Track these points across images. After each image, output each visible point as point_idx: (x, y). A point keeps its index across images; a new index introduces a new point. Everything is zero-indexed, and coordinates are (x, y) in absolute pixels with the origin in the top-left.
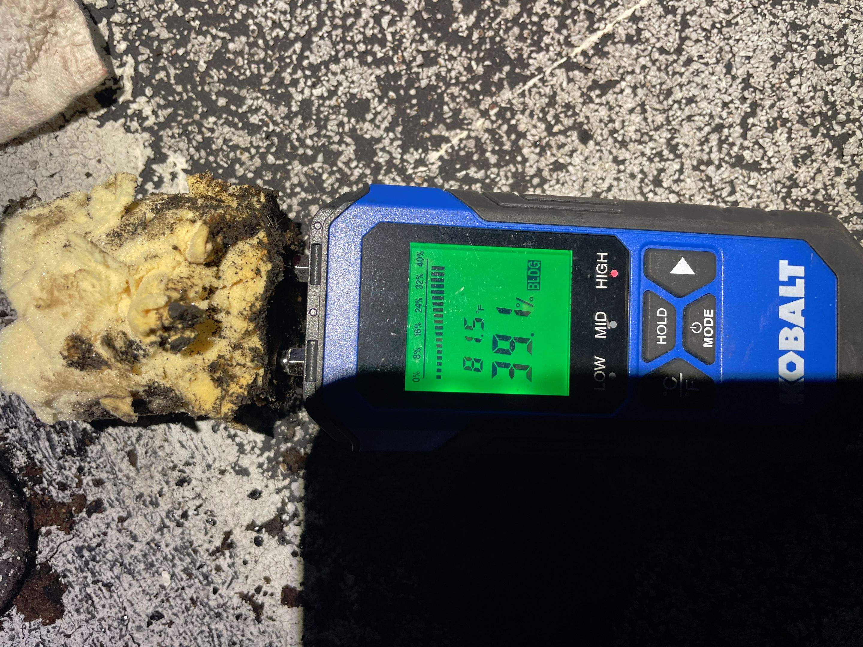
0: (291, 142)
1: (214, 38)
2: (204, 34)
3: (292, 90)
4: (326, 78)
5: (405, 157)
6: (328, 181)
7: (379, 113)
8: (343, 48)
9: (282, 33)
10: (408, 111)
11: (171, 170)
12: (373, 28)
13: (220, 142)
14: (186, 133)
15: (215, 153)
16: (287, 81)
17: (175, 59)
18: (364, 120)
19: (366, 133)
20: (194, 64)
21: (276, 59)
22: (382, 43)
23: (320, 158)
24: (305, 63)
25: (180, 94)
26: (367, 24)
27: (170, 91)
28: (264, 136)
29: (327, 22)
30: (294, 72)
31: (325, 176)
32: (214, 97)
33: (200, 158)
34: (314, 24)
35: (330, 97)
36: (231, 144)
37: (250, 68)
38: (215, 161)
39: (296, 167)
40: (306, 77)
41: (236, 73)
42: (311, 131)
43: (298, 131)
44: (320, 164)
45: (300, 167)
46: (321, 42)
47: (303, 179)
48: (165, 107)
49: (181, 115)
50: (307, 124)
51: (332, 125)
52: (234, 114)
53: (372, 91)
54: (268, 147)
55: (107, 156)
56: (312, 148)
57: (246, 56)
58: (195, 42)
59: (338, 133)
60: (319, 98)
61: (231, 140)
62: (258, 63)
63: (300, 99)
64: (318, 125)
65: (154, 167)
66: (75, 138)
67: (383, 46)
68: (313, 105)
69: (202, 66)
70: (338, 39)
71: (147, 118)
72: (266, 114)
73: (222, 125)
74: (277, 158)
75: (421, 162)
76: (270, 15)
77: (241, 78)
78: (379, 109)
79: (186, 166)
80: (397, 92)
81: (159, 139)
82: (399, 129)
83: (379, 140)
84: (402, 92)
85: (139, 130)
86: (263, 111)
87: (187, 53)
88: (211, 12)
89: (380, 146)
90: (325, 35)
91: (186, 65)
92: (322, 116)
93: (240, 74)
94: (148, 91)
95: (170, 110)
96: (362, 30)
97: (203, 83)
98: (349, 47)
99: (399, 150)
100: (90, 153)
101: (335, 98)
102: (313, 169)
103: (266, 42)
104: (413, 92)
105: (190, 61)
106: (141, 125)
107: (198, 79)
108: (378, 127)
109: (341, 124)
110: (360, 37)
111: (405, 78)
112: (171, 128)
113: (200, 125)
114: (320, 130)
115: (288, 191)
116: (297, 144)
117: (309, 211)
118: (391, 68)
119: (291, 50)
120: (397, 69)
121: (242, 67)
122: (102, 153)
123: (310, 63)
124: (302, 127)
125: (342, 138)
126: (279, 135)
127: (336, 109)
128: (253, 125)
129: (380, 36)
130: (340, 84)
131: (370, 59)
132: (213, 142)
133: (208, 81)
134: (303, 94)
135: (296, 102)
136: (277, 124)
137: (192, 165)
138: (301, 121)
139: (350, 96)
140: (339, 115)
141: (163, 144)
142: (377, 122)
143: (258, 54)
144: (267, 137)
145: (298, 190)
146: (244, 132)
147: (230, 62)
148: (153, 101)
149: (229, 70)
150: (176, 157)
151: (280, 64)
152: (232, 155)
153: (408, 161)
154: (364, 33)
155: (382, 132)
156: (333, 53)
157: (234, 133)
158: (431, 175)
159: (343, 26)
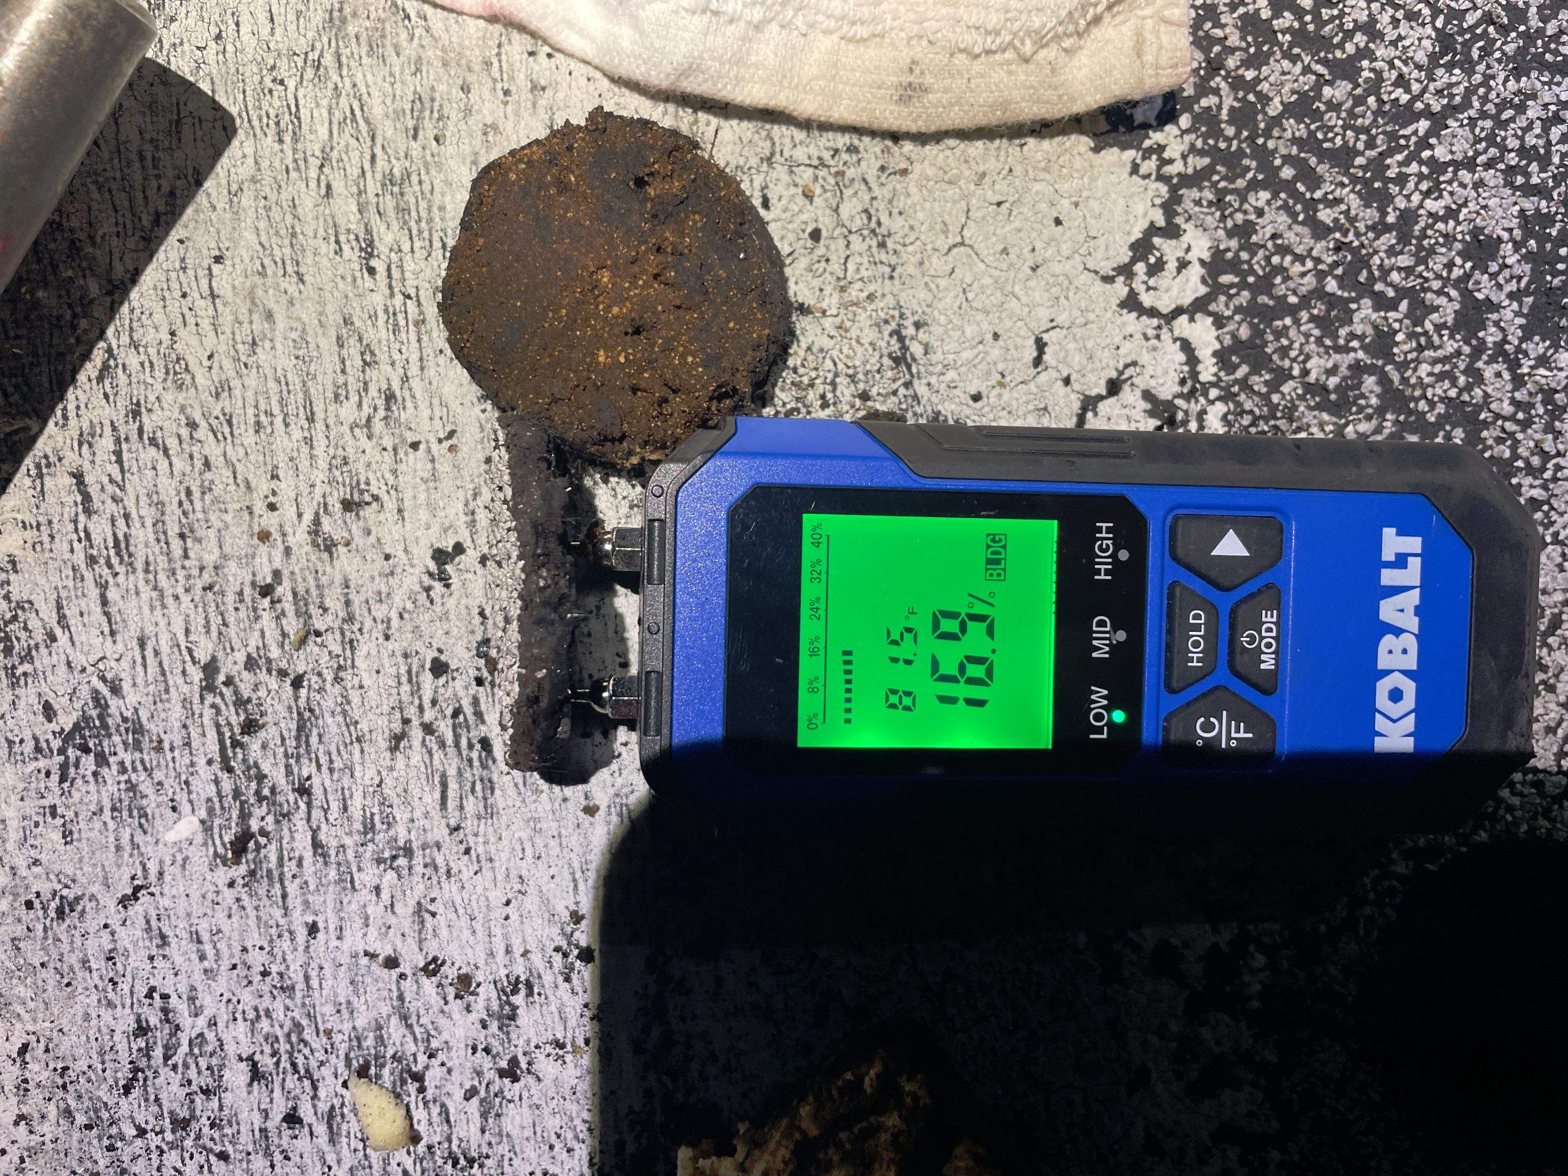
0: (1369, 268)
1: (1307, 70)
2: (1294, 59)
3: (1394, 189)
4: (1449, 188)
5: (1524, 346)
6: (1403, 346)
7: (1507, 266)
8: (1485, 151)
9: (1405, 98)
10: (1549, 278)
11: (1181, 254)
12: (1537, 136)
13: (1269, 231)
14: (1219, 203)
15: (1253, 249)
16: (1391, 173)
17: (1237, 83)
18: (1485, 271)
19: (1479, 290)
20: (1265, 99)
21: (1384, 133)
22: (1545, 161)
23: (1404, 306)
24: (1426, 154)
25: (1229, 140)
26: (1530, 127)
27: (1216, 132)
28: (1331, 245)
29: (1476, 104)
30: (1406, 163)
31: (1400, 337)
32: (1278, 162)
33: (1228, 250)
34: (1458, 100)
35: (1445, 219)
36: (1279, 242)
37: (1344, 136)
38: (1248, 262)
39: (1365, 311)
40: (1421, 177)
41: (1320, 136)
42: (1404, 261)
43: (1382, 255)
44: (1399, 316)
45: (1370, 310)
46: (1460, 131)
47: (1370, 331)
48: (1201, 153)
49: (1219, 173)
50: (1398, 248)
51: (1437, 263)
52: (1298, 197)
53: (1510, 230)
54: (1336, 264)
55: (1091, 202)
56: (1395, 287)
57: (1344, 115)
58: (1278, 68)
59: (1438, 277)
60: (1430, 214)
62: (1358, 131)
63: (1402, 206)
64: (1416, 255)
65: (1157, 241)
66: (1054, 158)
67: (1543, 169)
68: (1417, 222)
69: (1275, 108)
70: (1483, 135)
71: (1171, 161)
72: (1347, 213)
73: (1279, 208)
74: (1341, 287)
75: (1543, 361)
76: (1396, 62)
77: (1326, 145)
78: (1509, 261)
79: (1206, 256)
80: (1541, 245)
81: (1179, 200)
82: (1530, 300)
83: (1496, 307)
84: (1548, 246)
85: (1153, 177)
86: (1343, 207)
87: (1257, 81)
88: (1311, 27)
89: (1495, 316)
90: (1466, 122)
91: (1251, 97)
92: (1425, 243)
93: (1326, 140)
94: (1185, 121)
95: (1207, 161)
97: (1267, 134)
98: (1493, 151)
99: (1519, 333)
100: (1065, 187)
101: (1451, 223)
102: (1386, 318)
103: (1381, 102)
105: (1259, 94)
106: (1159, 168)
107: (1262, 125)
108: (1500, 287)
109: (1450, 265)
110: (1516, 144)
111: (1558, 226)
112: (1201, 189)
113: (1244, 200)
114: (1417, 265)
115: (1341, 342)
116: (1376, 273)
117: (1361, 383)
118: (1544, 203)
119: (1414, 127)
120: (1554, 209)
121: (1331, 129)
122: (1085, 194)
123: (1433, 156)
124: (1391, 252)
125: (1444, 286)
126: (1355, 251)
127: (1449, 238)
128: (1322, 223)
129: (1542, 151)
130: (1465, 204)
131: (1519, 180)
132: (1256, 232)
133: (1276, 133)
134: (1409, 201)
135: (1395, 209)
136: (1358, 235)
137: (1213, 256)
138: (1394, 241)
139: (1475, 227)
140: (1450, 249)
141: (1179, 210)
142: (1501, 279)
143: (1363, 117)
144: (1337, 249)
145: (1355, 344)
146: (1304, 230)
147: (1317, 115)
148: (1187, 138)
149: (1313, 127)
150: (1195, 238)
151: (1389, 142)
152: (1276, 260)
153: (1526, 354)
154: (1522, 139)
155: (1503, 297)
156: (1471, 153)
157: (1290, 228)
158: (1553, 385)
159: (1496, 118)
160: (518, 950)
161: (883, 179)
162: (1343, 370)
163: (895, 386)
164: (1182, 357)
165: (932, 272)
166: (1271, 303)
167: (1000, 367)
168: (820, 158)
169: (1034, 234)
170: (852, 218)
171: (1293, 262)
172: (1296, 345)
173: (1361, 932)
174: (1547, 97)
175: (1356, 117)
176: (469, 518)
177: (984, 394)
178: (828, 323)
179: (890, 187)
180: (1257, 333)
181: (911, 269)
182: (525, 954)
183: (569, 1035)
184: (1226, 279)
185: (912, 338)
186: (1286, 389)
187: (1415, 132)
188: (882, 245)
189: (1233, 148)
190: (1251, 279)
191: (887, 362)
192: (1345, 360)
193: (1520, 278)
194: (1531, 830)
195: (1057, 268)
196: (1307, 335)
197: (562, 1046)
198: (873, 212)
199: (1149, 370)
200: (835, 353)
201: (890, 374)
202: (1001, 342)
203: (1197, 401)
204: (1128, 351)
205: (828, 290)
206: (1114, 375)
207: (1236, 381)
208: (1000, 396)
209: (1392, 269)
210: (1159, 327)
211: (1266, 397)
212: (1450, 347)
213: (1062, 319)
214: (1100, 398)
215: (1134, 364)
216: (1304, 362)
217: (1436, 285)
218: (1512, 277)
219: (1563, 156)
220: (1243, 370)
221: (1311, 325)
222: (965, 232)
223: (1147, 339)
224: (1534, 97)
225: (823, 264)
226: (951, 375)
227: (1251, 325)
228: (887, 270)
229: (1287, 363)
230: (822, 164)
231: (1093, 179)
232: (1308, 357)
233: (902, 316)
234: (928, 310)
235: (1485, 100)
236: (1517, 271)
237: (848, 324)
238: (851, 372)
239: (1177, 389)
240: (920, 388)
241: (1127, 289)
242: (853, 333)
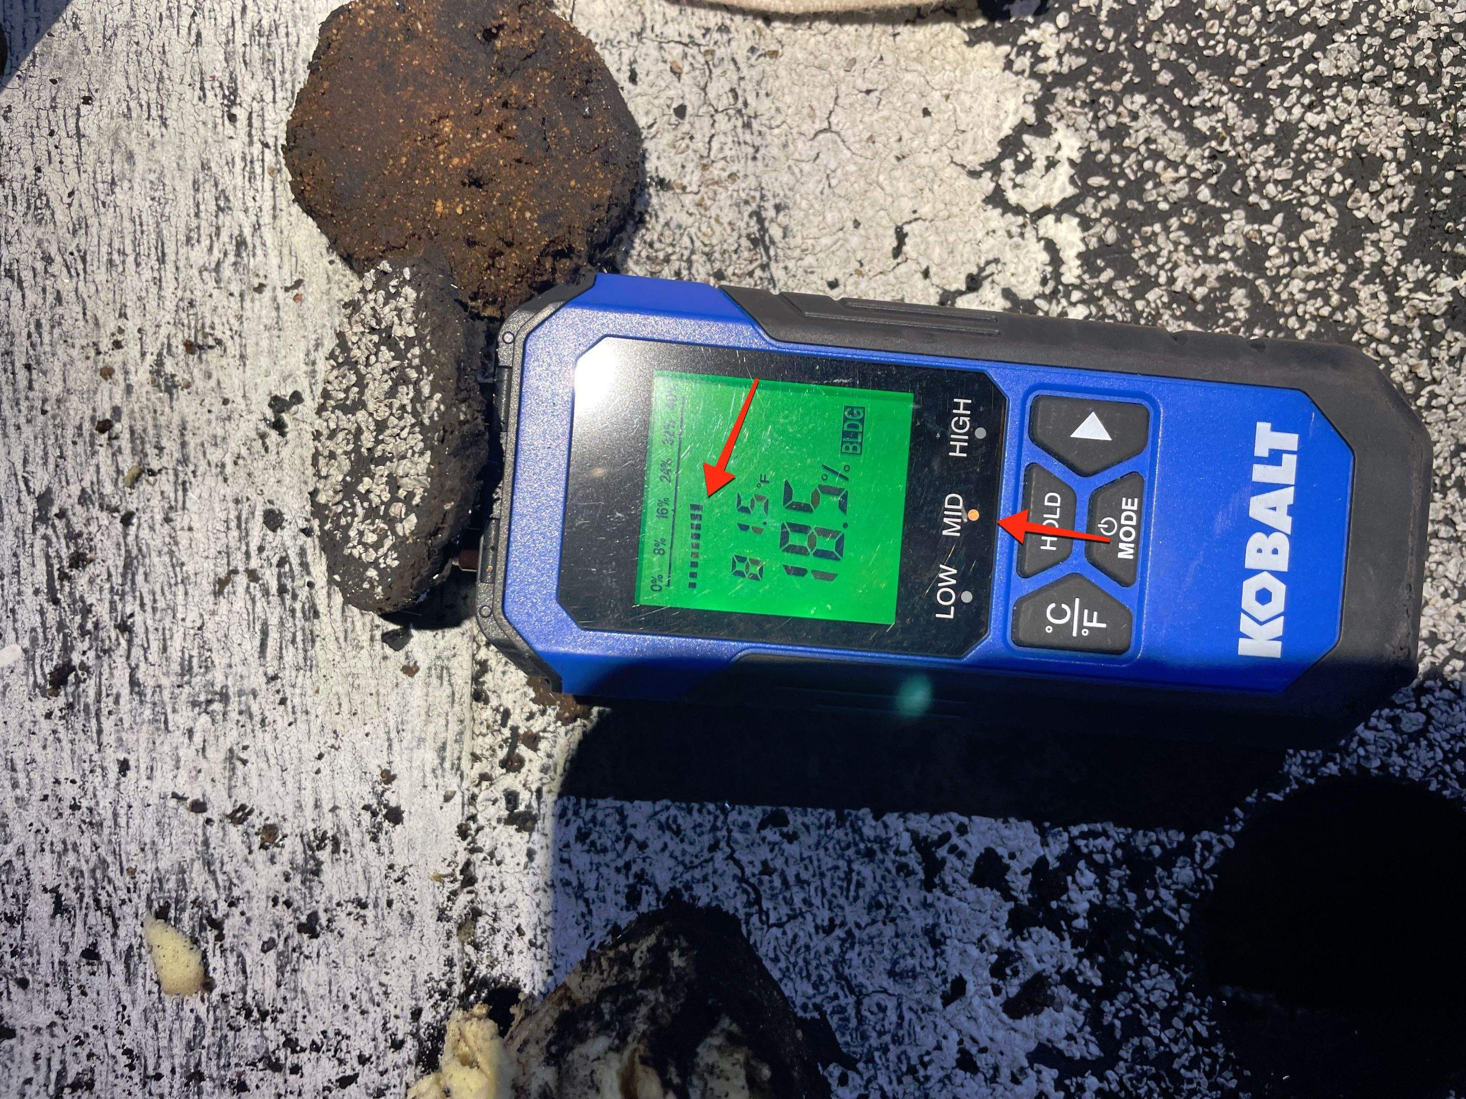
0: (1245, 179)
3: (1275, 101)
4: (1332, 103)
5: (1403, 268)
6: (1275, 261)
7: (1390, 186)
8: (1373, 68)
9: (1291, 10)
10: (1433, 201)
11: (1050, 153)
12: (1428, 57)
13: (1142, 136)
14: (1093, 103)
15: (1125, 153)
16: (1273, 85)
18: (1365, 189)
19: (1359, 209)
20: (1146, 3)
21: (1269, 44)
22: (1434, 84)
23: (1279, 219)
24: (1310, 67)
25: (1107, 42)
26: (1420, 47)
27: (1093, 32)
28: (1207, 154)
29: (1365, 21)
30: (1289, 75)
31: (1273, 251)
32: (1155, 66)
33: (1100, 151)
34: (1345, 15)
35: (1326, 134)
36: (1153, 147)
37: (1225, 44)
38: (1120, 165)
39: (1237, 221)
40: (1303, 90)
41: (1201, 43)
42: (1282, 174)
43: (1259, 166)
44: (1273, 230)
45: (1243, 222)
46: (1347, 47)
47: (1241, 243)
48: (1078, 52)
49: (1094, 74)
50: (1276, 161)
51: (1315, 178)
52: (1175, 103)
53: (1394, 149)
54: (1209, 174)
55: (962, 95)
56: (1271, 200)
57: (1226, 23)
59: (1316, 192)
60: (1311, 128)
61: (1155, 141)
62: (1241, 40)
63: (1283, 119)
64: (1294, 168)
65: (1027, 138)
66: (926, 49)
67: (1432, 90)
68: (1297, 136)
70: (1370, 52)
71: (1045, 59)
72: (1224, 121)
73: (1154, 113)
74: (1214, 197)
75: (1422, 285)
77: (1206, 52)
78: (1392, 181)
79: (1076, 156)
80: (1426, 167)
81: (1051, 98)
82: (1412, 222)
83: (1376, 227)
84: (1434, 169)
85: (1027, 74)
86: (1221, 116)
89: (1373, 236)
90: (1353, 38)
92: (1305, 157)
93: (1207, 47)
94: (1062, 19)
95: (1082, 61)
96: (1409, 52)
97: (1147, 38)
98: (1380, 69)
99: (1399, 254)
100: (937, 79)
101: (1333, 139)
102: (1260, 231)
103: (1266, 12)
104: (1450, 175)
106: (1033, 65)
107: (1142, 29)
108: (1381, 207)
109: (1329, 181)
110: (1405, 63)
111: (1445, 149)
112: (1075, 89)
113: (1118, 102)
114: (1294, 178)
115: (1211, 252)
116: (1252, 185)
117: (1229, 295)
118: (1431, 125)
119: (1299, 39)
120: (1441, 132)
121: (1213, 36)
122: (956, 87)
123: (1317, 70)
124: (1268, 163)
125: (1322, 202)
126: (1231, 161)
127: (1330, 154)
128: (1198, 131)
129: (1432, 72)
130: (1349, 120)
131: (1407, 100)
132: (1129, 135)
133: (1155, 38)
134: (1290, 113)
135: (1275, 121)
136: (1234, 144)
137: (1084, 157)
138: (1271, 153)
139: (1358, 144)
140: (1331, 165)
141: (1052, 109)
142: (1382, 199)
143: (1246, 26)
144: (1213, 157)
145: (1225, 255)
146: (1180, 136)
147: (1199, 22)
148: (1063, 36)
149: (1194, 34)
150: (1065, 137)
151: (1272, 54)
152: (1148, 165)
153: (1405, 276)
154: (1411, 59)
155: (1384, 217)
156: (1357, 69)
157: (1164, 133)
158: (1432, 310)
159: (1385, 36)
160: (327, 806)
161: (753, 61)
162: (1212, 282)
163: (751, 268)
164: (1045, 257)
165: (797, 156)
166: (1141, 208)
167: (860, 255)
168: (690, 36)
169: (902, 124)
170: (719, 97)
171: (1165, 169)
172: (1165, 253)
173: (1198, 858)
174: (1439, 17)
175: (1239, 26)
176: (310, 368)
177: (841, 282)
178: (688, 200)
179: (759, 69)
180: (1124, 237)
181: (775, 151)
182: (334, 809)
183: (372, 896)
184: (1095, 181)
185: (772, 221)
186: (1151, 296)
187: (1300, 45)
188: (747, 126)
189: (1112, 49)
190: (1121, 183)
191: (745, 242)
192: (1214, 272)
193: (1402, 199)
194: (1384, 767)
195: (923, 160)
196: (1176, 244)
197: (364, 906)
198: (740, 92)
199: (1011, 268)
200: (693, 231)
201: (746, 254)
202: (861, 231)
203: (1058, 303)
204: (990, 247)
205: (690, 166)
206: (974, 270)
207: (1099, 285)
208: (856, 284)
209: (1268, 181)
210: (1024, 226)
211: (1130, 304)
212: (1325, 263)
213: (925, 210)
214: (960, 293)
215: (996, 261)
216: (1172, 270)
217: (1313, 200)
218: (1394, 198)
219: (1454, 78)
220: (1107, 275)
221: (1181, 233)
222: (833, 119)
223: (1010, 235)
224: (1426, 17)
225: (687, 141)
226: (809, 260)
227: (1119, 228)
228: (751, 150)
229: (1153, 270)
230: (693, 42)
231: (965, 72)
232: (1176, 266)
233: (762, 197)
234: (790, 194)
235: (1374, 17)
236: (1400, 191)
237: (708, 203)
238: (707, 249)
239: (1038, 289)
240: (777, 271)
241: (993, 185)
242: (713, 212)
